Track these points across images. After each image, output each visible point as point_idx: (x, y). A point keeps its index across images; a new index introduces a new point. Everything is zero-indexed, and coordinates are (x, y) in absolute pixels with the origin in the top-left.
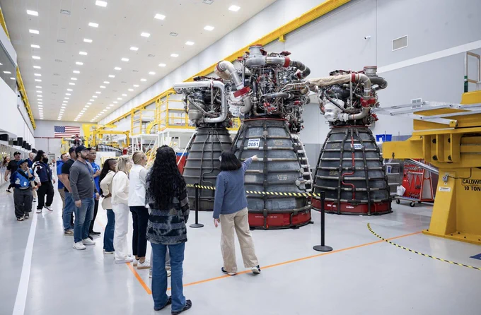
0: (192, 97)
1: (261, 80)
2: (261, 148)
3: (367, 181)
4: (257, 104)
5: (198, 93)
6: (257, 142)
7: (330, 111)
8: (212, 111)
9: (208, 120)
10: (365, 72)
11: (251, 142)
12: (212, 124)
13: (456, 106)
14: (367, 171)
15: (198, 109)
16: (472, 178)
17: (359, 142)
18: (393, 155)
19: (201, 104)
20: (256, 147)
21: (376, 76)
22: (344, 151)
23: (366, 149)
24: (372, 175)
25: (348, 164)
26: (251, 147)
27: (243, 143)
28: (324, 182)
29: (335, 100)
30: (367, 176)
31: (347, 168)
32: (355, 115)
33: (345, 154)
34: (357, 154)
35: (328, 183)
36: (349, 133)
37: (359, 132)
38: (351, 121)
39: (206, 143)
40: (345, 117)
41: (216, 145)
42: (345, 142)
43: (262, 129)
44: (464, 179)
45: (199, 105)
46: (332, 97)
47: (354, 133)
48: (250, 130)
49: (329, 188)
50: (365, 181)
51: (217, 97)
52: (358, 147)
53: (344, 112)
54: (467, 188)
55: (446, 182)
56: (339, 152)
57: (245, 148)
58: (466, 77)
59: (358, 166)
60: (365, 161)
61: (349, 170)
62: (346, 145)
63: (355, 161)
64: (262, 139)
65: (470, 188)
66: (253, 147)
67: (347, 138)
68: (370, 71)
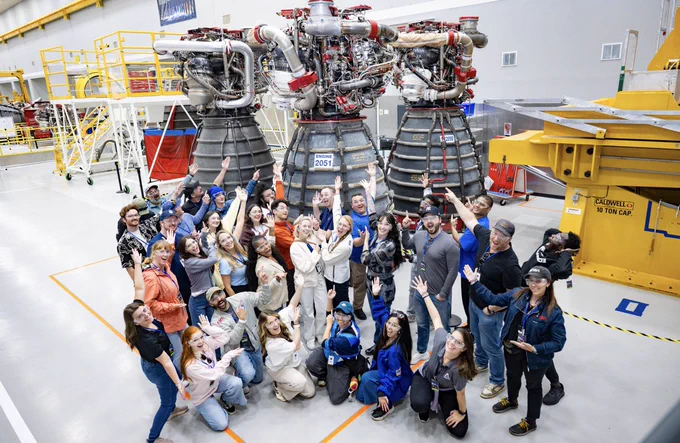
0: (192, 67)
1: (331, 58)
2: (337, 168)
3: (462, 188)
4: (324, 99)
5: (201, 59)
6: (329, 159)
7: (412, 87)
8: (230, 90)
9: (223, 104)
10: (463, 27)
11: (319, 159)
12: (230, 111)
13: (609, 110)
14: (461, 173)
15: (204, 87)
16: (608, 198)
17: (451, 132)
18: (504, 159)
19: (209, 79)
20: (328, 167)
21: (477, 33)
22: (433, 146)
23: (461, 142)
24: (468, 179)
25: (437, 165)
26: (320, 167)
27: (307, 161)
28: (403, 190)
29: (420, 70)
30: (462, 180)
31: (436, 171)
32: (447, 93)
33: (433, 150)
34: (449, 150)
35: (410, 192)
36: (438, 119)
37: (451, 117)
38: (439, 102)
39: (225, 142)
40: (433, 95)
41: (241, 145)
42: (432, 133)
43: (334, 137)
44: (597, 199)
45: (207, 80)
46: (414, 65)
47: (445, 118)
48: (313, 138)
49: (411, 199)
50: (459, 187)
51: (234, 64)
52: (450, 139)
53: (430, 87)
54: (600, 210)
55: (576, 201)
56: (425, 147)
57: (311, 169)
58: (623, 68)
59: (451, 168)
60: (459, 161)
61: (439, 173)
62: (434, 137)
63: (447, 160)
64: (337, 154)
65: (604, 210)
66: (323, 167)
67: (435, 128)
68: (468, 25)
